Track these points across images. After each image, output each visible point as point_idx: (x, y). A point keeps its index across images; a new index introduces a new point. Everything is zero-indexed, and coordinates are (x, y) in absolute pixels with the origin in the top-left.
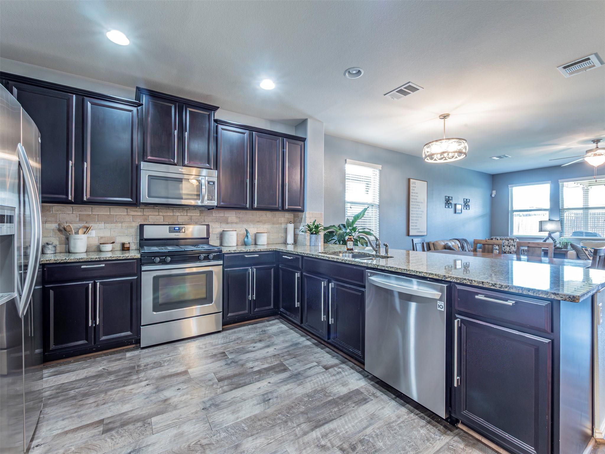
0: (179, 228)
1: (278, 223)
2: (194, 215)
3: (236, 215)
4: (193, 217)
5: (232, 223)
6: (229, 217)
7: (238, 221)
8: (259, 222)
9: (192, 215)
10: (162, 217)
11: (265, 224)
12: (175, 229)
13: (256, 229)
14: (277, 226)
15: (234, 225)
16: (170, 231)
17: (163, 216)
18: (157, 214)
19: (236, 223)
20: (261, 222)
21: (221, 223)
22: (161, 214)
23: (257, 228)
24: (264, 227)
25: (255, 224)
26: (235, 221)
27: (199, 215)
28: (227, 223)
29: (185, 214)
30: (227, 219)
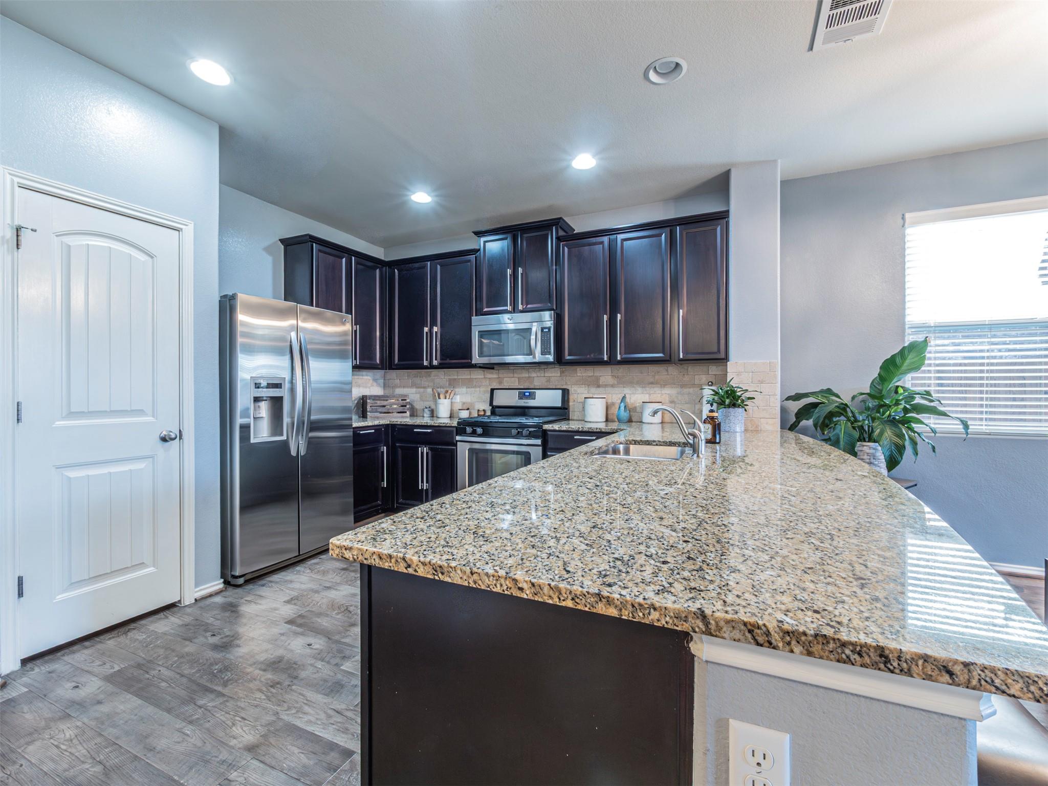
0: (529, 393)
1: (693, 385)
2: (553, 375)
3: (612, 372)
4: (552, 379)
5: (606, 386)
6: (600, 376)
7: (616, 382)
8: (652, 383)
9: (550, 375)
10: (517, 380)
11: (664, 387)
12: (525, 395)
13: (647, 395)
14: (691, 390)
15: (609, 389)
16: (520, 398)
17: (519, 378)
18: (512, 375)
19: (612, 386)
20: (657, 383)
21: (589, 385)
22: (516, 375)
23: (650, 394)
24: (663, 392)
25: (644, 387)
26: (611, 383)
27: (559, 375)
28: (599, 386)
29: (542, 375)
30: (598, 379)
